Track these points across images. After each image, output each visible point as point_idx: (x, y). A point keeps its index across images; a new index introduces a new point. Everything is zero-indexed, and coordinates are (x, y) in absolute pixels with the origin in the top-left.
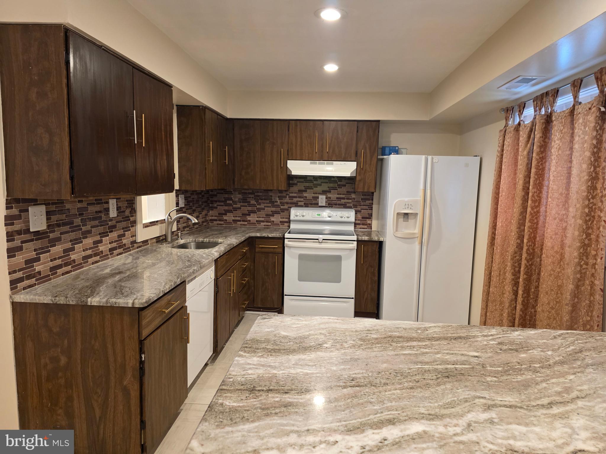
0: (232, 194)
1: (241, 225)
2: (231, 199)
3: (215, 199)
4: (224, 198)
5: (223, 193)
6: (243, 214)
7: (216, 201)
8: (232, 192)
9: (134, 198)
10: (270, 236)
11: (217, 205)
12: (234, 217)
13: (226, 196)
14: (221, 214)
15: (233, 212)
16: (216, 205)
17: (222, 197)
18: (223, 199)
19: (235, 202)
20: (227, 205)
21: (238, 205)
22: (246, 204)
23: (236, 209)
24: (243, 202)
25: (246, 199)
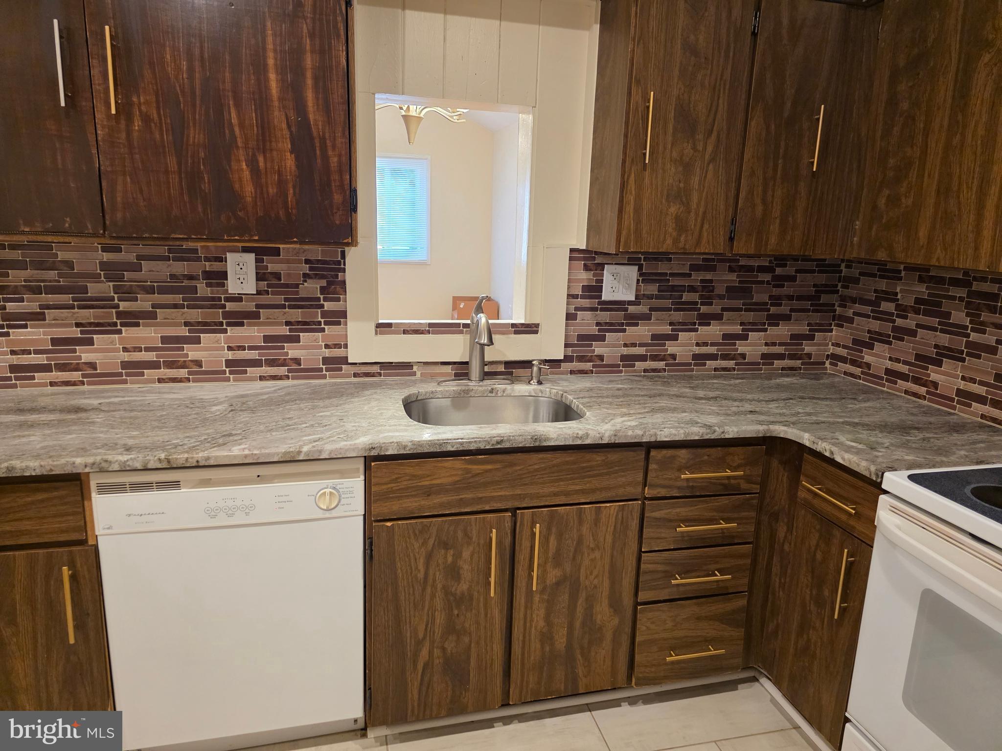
0: (900, 279)
1: (906, 392)
2: (891, 296)
3: (852, 292)
4: (876, 291)
5: (874, 276)
6: (918, 357)
7: (854, 301)
8: (899, 272)
9: (343, 256)
10: (838, 459)
11: (855, 314)
12: (891, 359)
13: (883, 285)
14: (860, 344)
15: (890, 343)
16: (850, 313)
17: (870, 286)
18: (872, 296)
19: (903, 311)
20: (881, 316)
21: (910, 323)
22: (934, 321)
23: (901, 333)
24: (926, 313)
25: (939, 304)
